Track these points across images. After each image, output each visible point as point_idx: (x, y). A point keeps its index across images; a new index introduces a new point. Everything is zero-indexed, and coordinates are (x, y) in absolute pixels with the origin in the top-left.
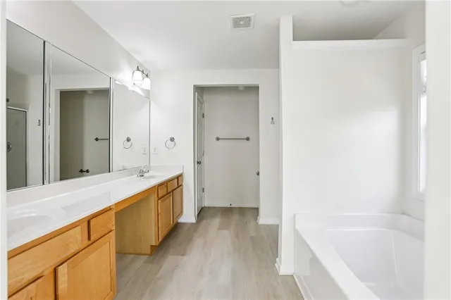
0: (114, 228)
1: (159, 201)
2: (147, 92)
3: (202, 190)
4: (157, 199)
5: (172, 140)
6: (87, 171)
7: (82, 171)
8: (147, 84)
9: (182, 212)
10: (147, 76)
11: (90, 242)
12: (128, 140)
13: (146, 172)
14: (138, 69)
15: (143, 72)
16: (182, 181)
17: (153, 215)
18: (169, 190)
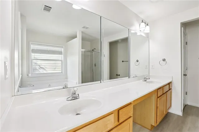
0: (132, 116)
1: (158, 99)
2: (147, 34)
3: (185, 93)
4: (156, 97)
5: (164, 60)
6: (119, 75)
7: (117, 75)
8: (148, 29)
9: (171, 106)
10: (147, 25)
11: (118, 123)
12: (137, 61)
13: (148, 79)
14: (142, 22)
15: (145, 23)
16: (172, 86)
17: (154, 107)
18: (164, 92)
